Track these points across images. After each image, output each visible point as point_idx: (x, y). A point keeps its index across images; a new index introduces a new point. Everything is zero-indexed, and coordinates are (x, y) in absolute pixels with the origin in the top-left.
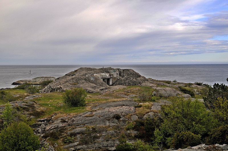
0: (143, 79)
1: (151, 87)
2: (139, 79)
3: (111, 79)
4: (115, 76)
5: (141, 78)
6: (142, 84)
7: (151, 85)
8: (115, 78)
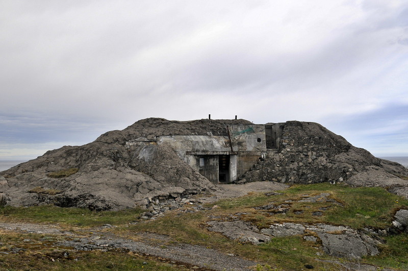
0: (358, 157)
1: (389, 188)
2: (342, 157)
3: (236, 157)
4: (250, 148)
5: (352, 155)
6: (354, 177)
7: (391, 181)
8: (249, 155)
